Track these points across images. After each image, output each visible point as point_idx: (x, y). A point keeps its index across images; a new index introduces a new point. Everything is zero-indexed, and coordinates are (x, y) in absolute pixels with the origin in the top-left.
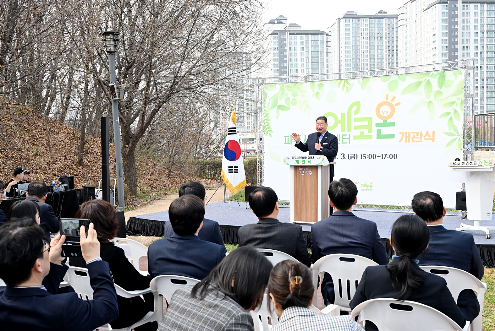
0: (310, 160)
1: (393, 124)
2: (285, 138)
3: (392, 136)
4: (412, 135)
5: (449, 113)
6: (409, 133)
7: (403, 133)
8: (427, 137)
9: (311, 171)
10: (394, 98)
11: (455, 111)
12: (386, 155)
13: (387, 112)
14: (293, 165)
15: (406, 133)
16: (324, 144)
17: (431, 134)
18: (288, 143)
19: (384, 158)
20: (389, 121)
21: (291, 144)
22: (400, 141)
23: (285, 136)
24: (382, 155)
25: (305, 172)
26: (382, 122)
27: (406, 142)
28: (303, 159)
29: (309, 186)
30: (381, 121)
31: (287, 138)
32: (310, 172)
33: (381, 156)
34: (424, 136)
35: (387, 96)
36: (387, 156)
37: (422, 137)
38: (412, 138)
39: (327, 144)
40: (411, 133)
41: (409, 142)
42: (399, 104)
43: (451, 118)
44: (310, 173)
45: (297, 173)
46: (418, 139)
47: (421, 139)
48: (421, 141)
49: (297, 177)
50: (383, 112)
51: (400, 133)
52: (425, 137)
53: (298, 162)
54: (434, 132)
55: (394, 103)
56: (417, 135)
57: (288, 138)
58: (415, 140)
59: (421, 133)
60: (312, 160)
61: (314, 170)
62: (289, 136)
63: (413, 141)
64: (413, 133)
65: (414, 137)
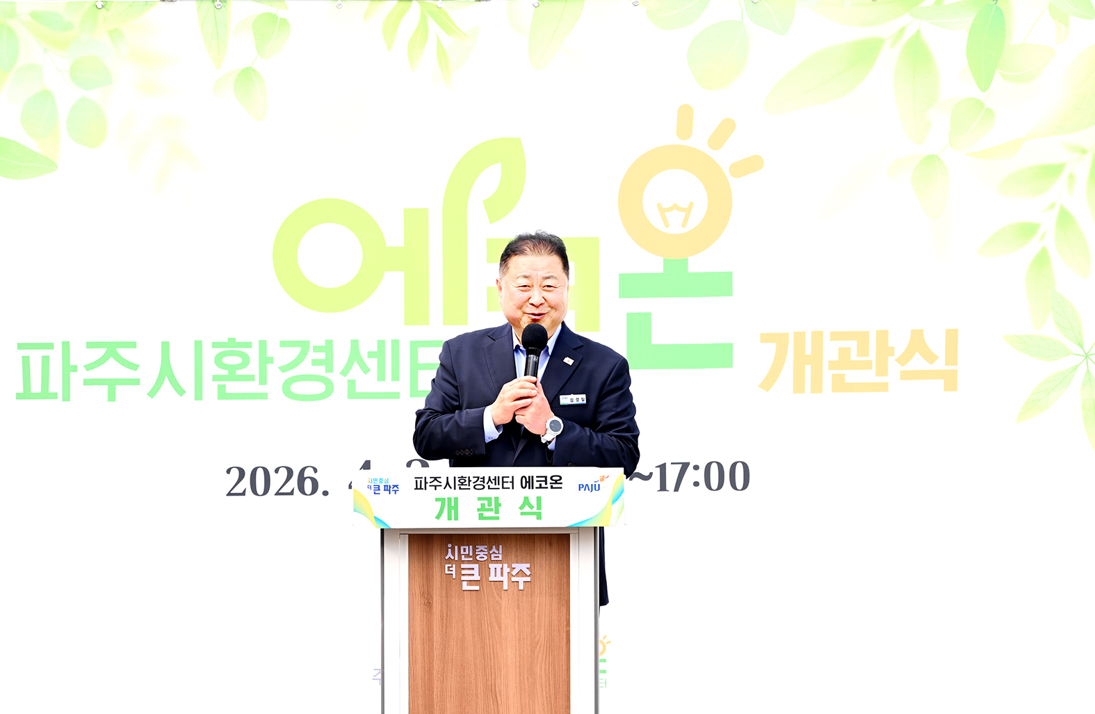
0: (532, 494)
1: (719, 284)
2: (26, 361)
3: (719, 356)
4: (831, 351)
5: (1028, 230)
6: (817, 336)
7: (779, 339)
8: (917, 363)
9: (524, 567)
10: (725, 129)
11: (1065, 219)
12: (685, 466)
13: (688, 211)
14: (401, 532)
15: (800, 337)
16: (565, 400)
17: (937, 344)
18: (45, 394)
19: (671, 483)
20: (697, 264)
21: (66, 398)
22: (767, 384)
23: (21, 346)
24: (663, 468)
25: (484, 571)
26: (660, 270)
27: (798, 387)
28: (486, 493)
29: (509, 656)
30: (653, 264)
31: (36, 356)
32: (521, 573)
33: (657, 473)
34: (899, 352)
35: (685, 117)
36: (691, 474)
37: (891, 361)
38: (832, 365)
39: (580, 399)
40: (826, 337)
41: (817, 388)
42: (751, 165)
43: (1042, 259)
44: (521, 580)
45: (428, 579)
46: (869, 376)
47: (882, 371)
48: (883, 387)
49: (429, 604)
50: (663, 211)
51: (766, 338)
52: (903, 360)
53: (452, 507)
54: (952, 337)
55: (724, 158)
56: (863, 350)
57: (46, 360)
58: (852, 376)
59: (883, 336)
60: (547, 494)
61: (545, 560)
62: (50, 346)
63: (840, 385)
64: (836, 336)
65: (844, 361)
